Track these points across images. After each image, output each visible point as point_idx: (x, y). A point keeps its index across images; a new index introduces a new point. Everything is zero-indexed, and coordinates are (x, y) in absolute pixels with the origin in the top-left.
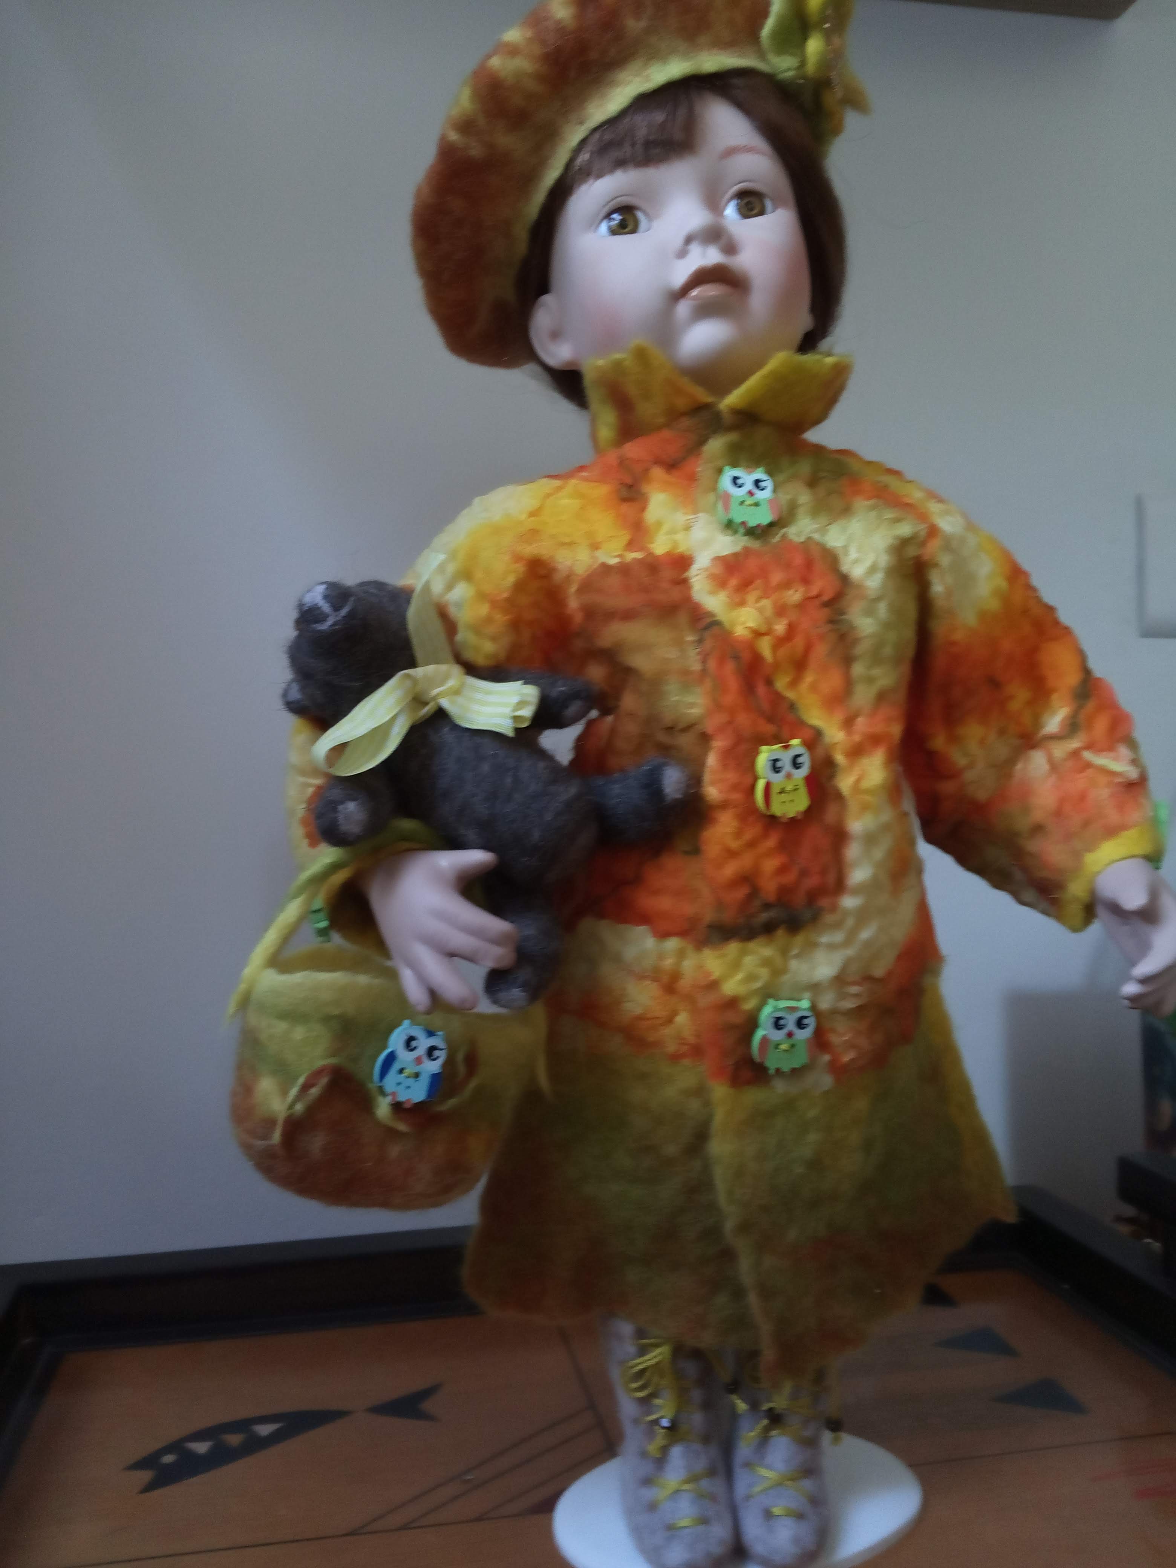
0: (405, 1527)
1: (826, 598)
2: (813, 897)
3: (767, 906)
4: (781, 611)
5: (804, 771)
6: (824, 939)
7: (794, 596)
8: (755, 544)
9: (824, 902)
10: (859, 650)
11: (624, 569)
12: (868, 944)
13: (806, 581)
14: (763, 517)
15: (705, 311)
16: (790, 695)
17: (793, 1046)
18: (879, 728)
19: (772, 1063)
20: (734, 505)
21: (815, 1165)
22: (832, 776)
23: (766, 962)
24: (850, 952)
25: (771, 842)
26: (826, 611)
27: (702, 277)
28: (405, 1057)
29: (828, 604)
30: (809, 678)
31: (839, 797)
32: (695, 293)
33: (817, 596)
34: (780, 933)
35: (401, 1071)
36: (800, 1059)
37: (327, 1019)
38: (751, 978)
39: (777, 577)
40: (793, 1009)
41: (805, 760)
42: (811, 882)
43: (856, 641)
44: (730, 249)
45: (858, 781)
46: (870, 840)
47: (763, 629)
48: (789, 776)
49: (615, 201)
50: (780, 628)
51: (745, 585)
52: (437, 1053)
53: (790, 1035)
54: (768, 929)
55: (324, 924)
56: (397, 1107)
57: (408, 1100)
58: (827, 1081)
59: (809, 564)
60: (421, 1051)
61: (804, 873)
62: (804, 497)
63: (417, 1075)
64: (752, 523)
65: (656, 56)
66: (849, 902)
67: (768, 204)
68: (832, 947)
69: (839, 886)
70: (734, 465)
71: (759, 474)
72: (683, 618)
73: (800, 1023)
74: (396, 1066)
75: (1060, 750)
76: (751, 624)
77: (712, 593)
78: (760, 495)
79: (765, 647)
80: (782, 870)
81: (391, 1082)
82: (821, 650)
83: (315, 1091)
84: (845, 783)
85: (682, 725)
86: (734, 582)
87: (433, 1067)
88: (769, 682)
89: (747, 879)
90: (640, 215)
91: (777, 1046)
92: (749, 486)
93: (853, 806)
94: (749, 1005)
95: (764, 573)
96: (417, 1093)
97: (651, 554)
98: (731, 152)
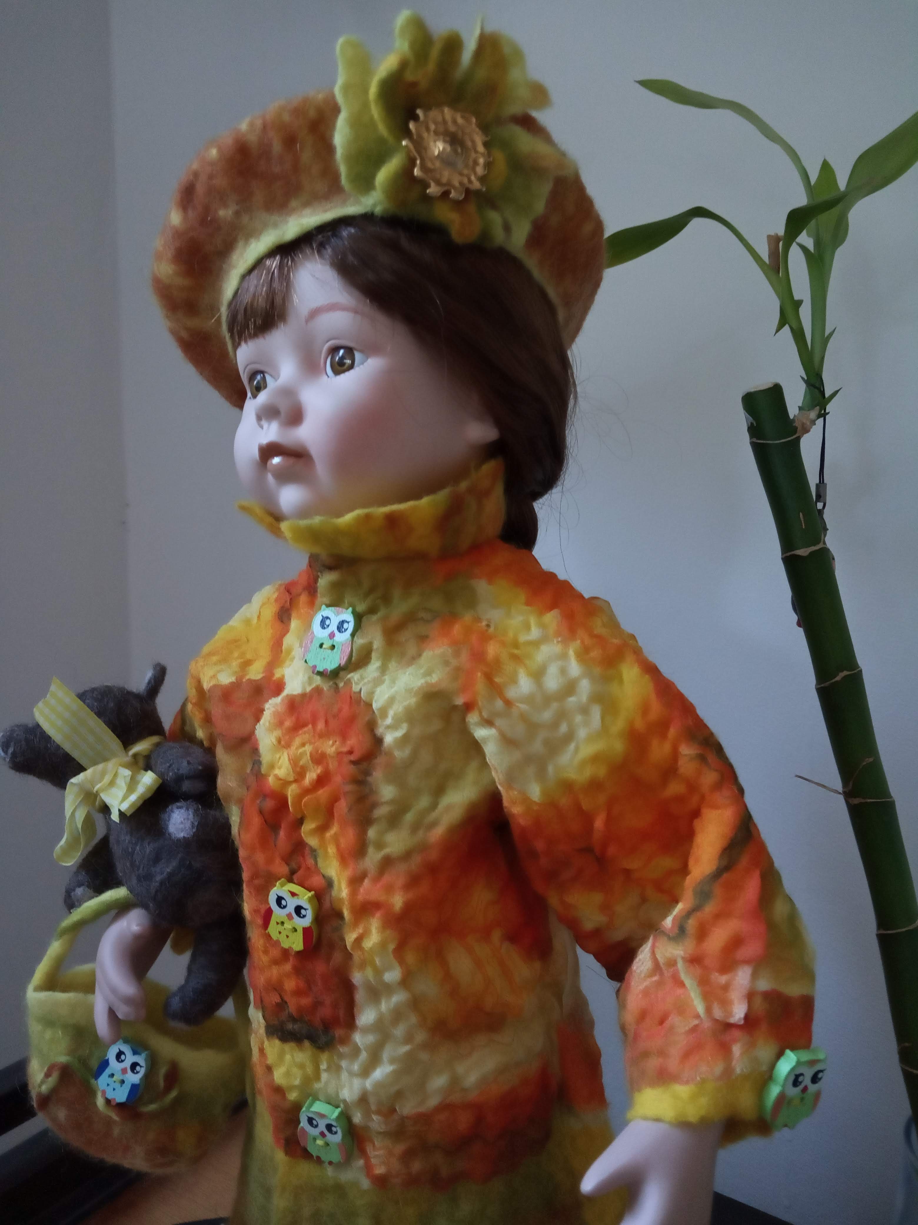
1: (354, 757)
2: (326, 1025)
3: (293, 1019)
5: (308, 920)
6: (344, 1064)
8: (325, 686)
9: (338, 1033)
10: (377, 813)
13: (343, 735)
14: (334, 661)
17: (327, 1144)
18: (378, 894)
20: (315, 645)
22: (339, 927)
23: (300, 1066)
25: (289, 966)
26: (354, 769)
27: (269, 450)
28: (115, 1066)
29: (355, 762)
30: (334, 829)
31: (343, 947)
33: (352, 751)
34: (307, 1045)
35: (112, 1075)
36: (336, 1156)
38: (291, 1074)
39: (321, 726)
40: (323, 1115)
42: (324, 1012)
43: (375, 805)
44: (298, 418)
45: (358, 938)
46: (374, 992)
47: (293, 778)
51: (297, 728)
52: (138, 1069)
53: (323, 1135)
54: (298, 1038)
56: (108, 1102)
57: (114, 1099)
58: (366, 1183)
59: (352, 718)
61: (318, 1002)
63: (122, 1082)
64: (321, 667)
66: (359, 1039)
67: (356, 357)
68: (351, 1074)
69: (351, 1023)
71: (346, 615)
73: (330, 1128)
75: (660, 953)
76: (282, 771)
77: (270, 730)
78: (339, 637)
79: (291, 796)
80: (299, 993)
83: (52, 1080)
84: (350, 937)
86: (288, 723)
89: (276, 990)
90: (268, 378)
91: (314, 1140)
92: (333, 627)
93: (355, 959)
94: (293, 1098)
95: (314, 719)
97: (268, 678)
98: (316, 313)
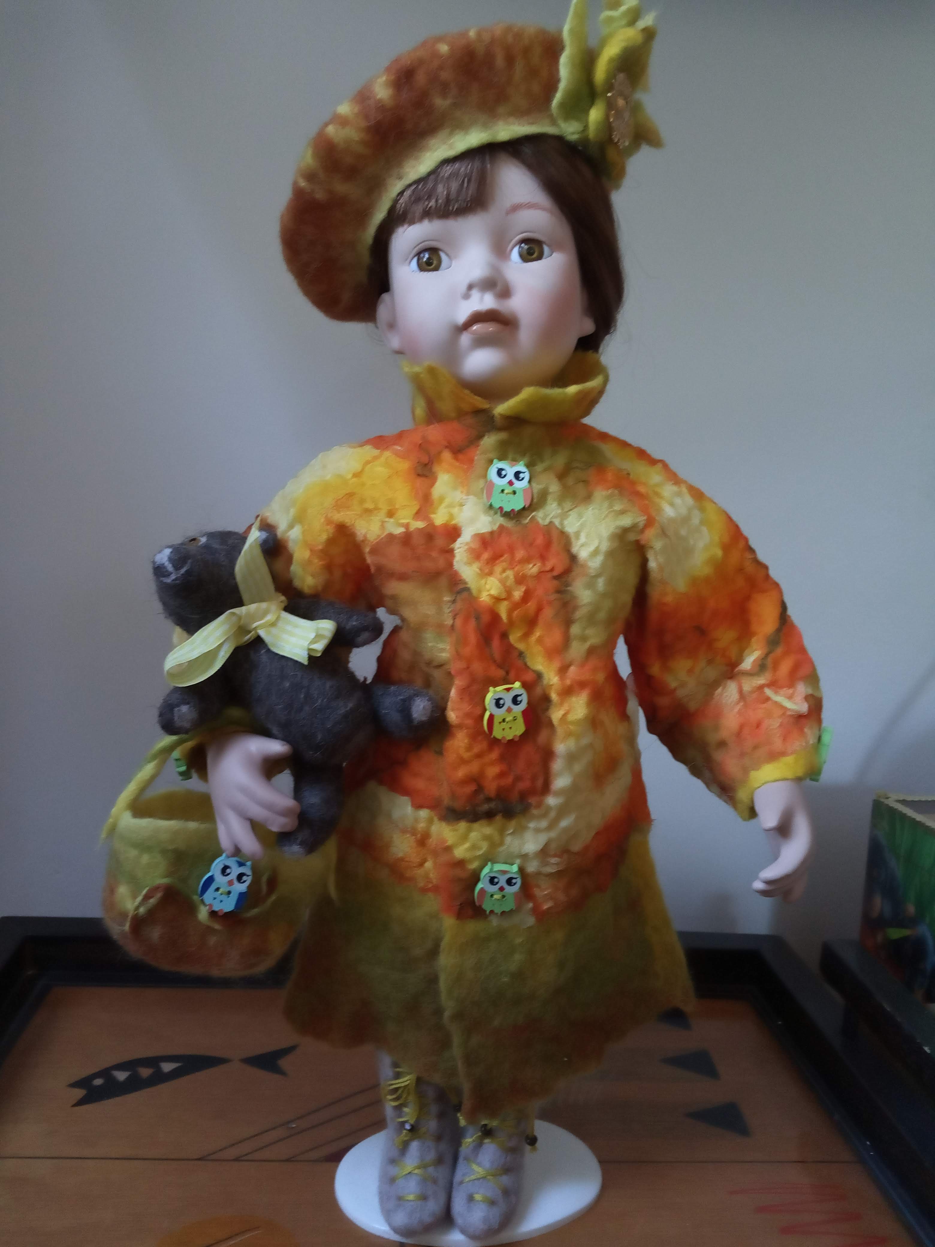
0: (237, 1160)
1: (555, 573)
2: (523, 796)
3: (489, 800)
4: (520, 580)
5: (523, 706)
6: (532, 825)
7: (533, 569)
8: (509, 524)
9: (533, 800)
10: (578, 614)
11: (407, 539)
12: (566, 830)
13: (543, 558)
14: (517, 503)
15: (482, 342)
16: (521, 646)
17: (504, 896)
18: (586, 675)
19: (487, 906)
20: (496, 491)
21: (519, 976)
22: (547, 709)
23: (486, 838)
24: (553, 834)
25: (494, 755)
26: (556, 583)
27: (477, 318)
28: (220, 880)
29: (557, 578)
30: (538, 633)
31: (550, 724)
32: (475, 327)
33: (552, 570)
34: (499, 818)
35: (217, 889)
36: (509, 905)
37: (164, 852)
38: (474, 847)
39: (520, 554)
40: (504, 872)
41: (524, 699)
42: (523, 785)
43: (576, 608)
44: (505, 293)
45: (565, 715)
46: (571, 758)
47: (504, 596)
48: (509, 710)
49: (423, 244)
50: (518, 594)
51: (494, 559)
52: (244, 878)
53: (502, 889)
54: (489, 816)
55: (183, 768)
56: (213, 914)
57: (221, 910)
58: (531, 921)
59: (548, 544)
60: (233, 876)
61: (518, 778)
62: (554, 487)
63: (229, 893)
64: (507, 509)
65: (461, 126)
66: (552, 801)
67: (546, 249)
68: (538, 831)
69: (546, 788)
70: (500, 459)
71: (520, 467)
72: (443, 582)
73: (509, 882)
74: (213, 887)
75: (749, 685)
76: (494, 592)
77: (469, 564)
78: (518, 485)
79: (503, 610)
80: (502, 775)
81: (209, 896)
82: (548, 613)
83: (152, 901)
84: (556, 715)
85: (435, 663)
86: (486, 556)
87: (242, 888)
88: (504, 636)
89: (476, 780)
90: (443, 256)
91: (492, 896)
92: (510, 476)
93: (560, 731)
94: (474, 865)
95: (511, 549)
96: (228, 905)
97: (431, 525)
98: (516, 208)
